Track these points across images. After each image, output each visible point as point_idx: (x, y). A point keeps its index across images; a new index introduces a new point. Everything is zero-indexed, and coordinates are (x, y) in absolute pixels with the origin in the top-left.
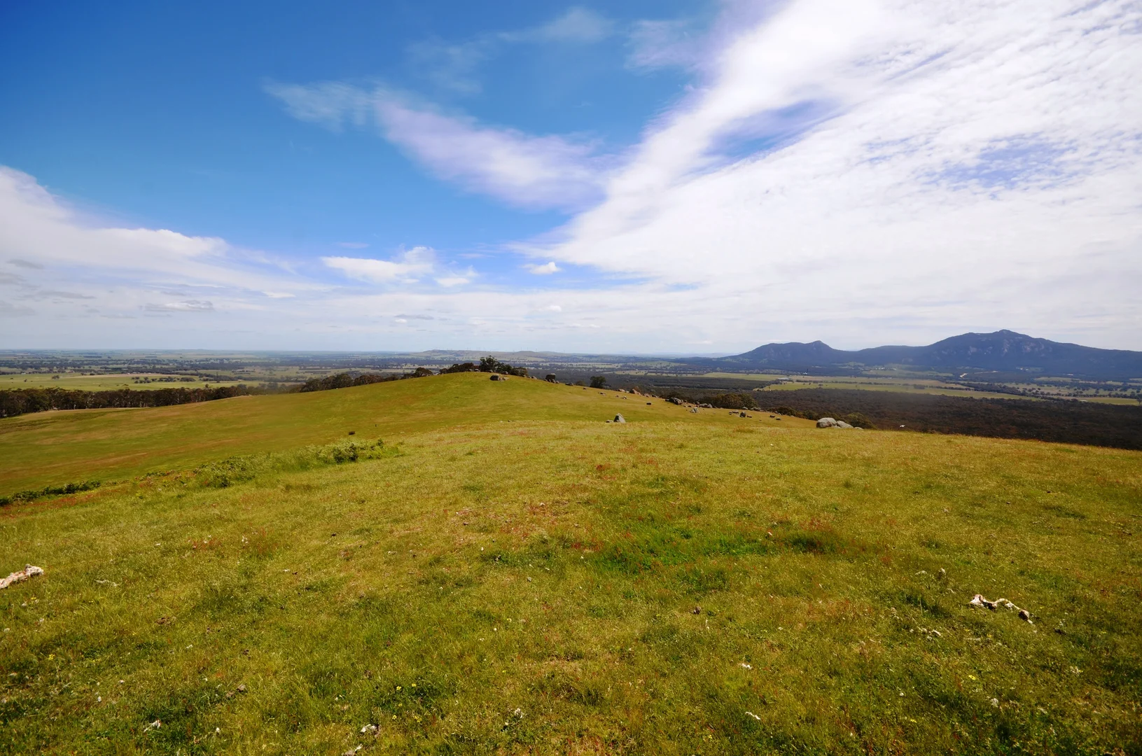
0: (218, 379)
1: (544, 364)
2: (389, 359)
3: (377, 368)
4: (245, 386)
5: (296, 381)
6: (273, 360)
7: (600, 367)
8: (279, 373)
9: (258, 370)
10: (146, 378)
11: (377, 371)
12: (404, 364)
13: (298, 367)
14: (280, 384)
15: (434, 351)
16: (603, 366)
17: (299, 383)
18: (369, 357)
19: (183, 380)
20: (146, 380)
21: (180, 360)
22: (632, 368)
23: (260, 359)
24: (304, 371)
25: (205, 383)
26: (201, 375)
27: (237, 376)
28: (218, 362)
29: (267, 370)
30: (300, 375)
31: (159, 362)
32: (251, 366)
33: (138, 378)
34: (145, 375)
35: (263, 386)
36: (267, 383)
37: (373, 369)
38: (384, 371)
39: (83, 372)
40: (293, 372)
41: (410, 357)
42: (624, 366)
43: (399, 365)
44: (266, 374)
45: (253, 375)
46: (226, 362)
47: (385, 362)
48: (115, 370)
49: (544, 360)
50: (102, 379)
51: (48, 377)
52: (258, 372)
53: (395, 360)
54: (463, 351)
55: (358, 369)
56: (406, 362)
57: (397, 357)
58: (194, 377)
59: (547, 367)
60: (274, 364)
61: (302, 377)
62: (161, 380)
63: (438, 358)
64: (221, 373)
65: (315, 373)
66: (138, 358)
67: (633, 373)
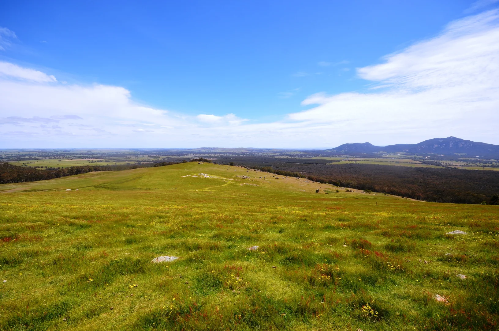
0: (119, 161)
1: (247, 153)
2: (184, 152)
3: (179, 156)
4: (129, 164)
5: (148, 162)
6: (137, 152)
8: (141, 158)
9: (132, 157)
10: (92, 161)
11: (178, 157)
12: (189, 154)
13: (147, 156)
14: (142, 163)
15: (202, 148)
16: (271, 154)
17: (149, 162)
18: (175, 151)
19: (106, 161)
20: (92, 162)
21: (101, 153)
22: (283, 155)
23: (132, 152)
24: (150, 157)
25: (115, 163)
26: (112, 159)
27: (125, 159)
28: (116, 154)
29: (136, 157)
30: (149, 159)
31: (93, 154)
32: (129, 155)
33: (89, 161)
34: (92, 159)
35: (136, 163)
36: (137, 162)
37: (177, 156)
38: (181, 157)
39: (68, 158)
40: (146, 158)
41: (192, 151)
42: (281, 154)
43: (187, 154)
44: (135, 159)
45: (131, 159)
46: (119, 153)
47: (181, 153)
48: (79, 157)
49: (248, 151)
50: (76, 161)
51: (57, 161)
52: (133, 158)
53: (186, 152)
54: (215, 148)
55: (171, 156)
56: (190, 153)
57: (187, 151)
58: (110, 160)
59: (248, 155)
60: (138, 154)
61: (150, 160)
62: (98, 161)
63: (204, 151)
64: (121, 158)
65: (154, 158)
66: (84, 152)
67: (282, 157)
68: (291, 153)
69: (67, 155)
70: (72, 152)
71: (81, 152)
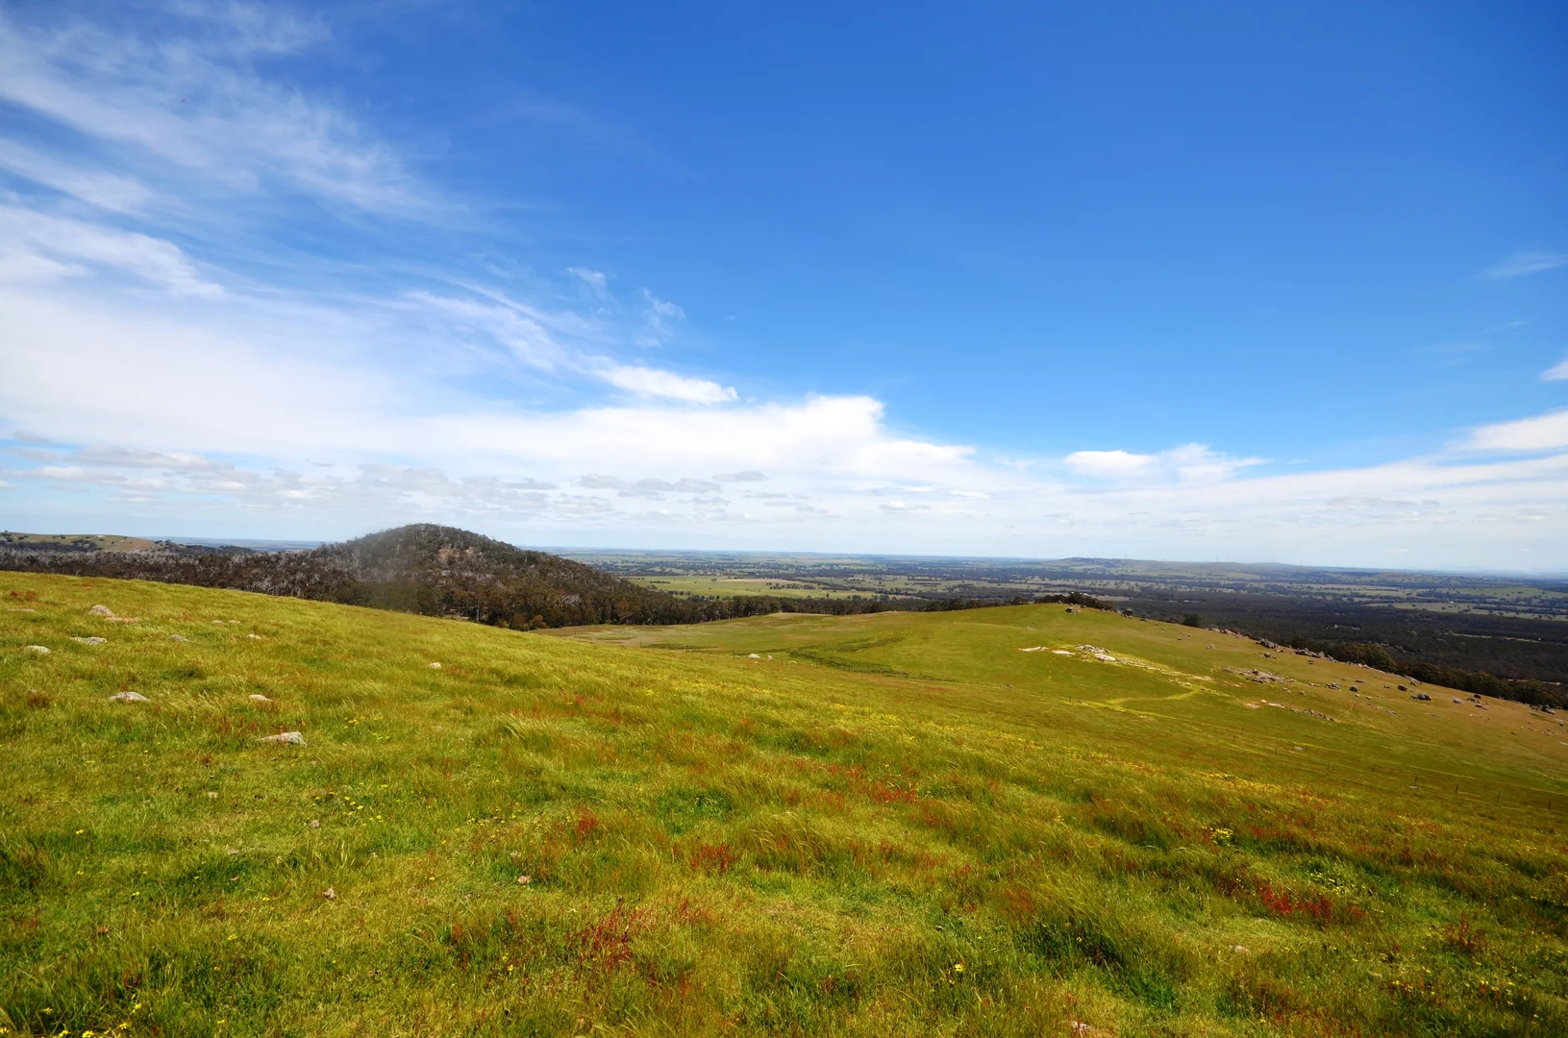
0: (835, 588)
1: (1255, 585)
2: (1011, 569)
3: (996, 582)
4: (859, 597)
5: (907, 594)
6: (880, 567)
7: (1369, 593)
8: (889, 585)
9: (868, 579)
10: (777, 585)
11: (995, 585)
12: (1030, 577)
13: (906, 577)
14: (891, 597)
15: (1074, 560)
16: (1374, 593)
17: (909, 597)
18: (985, 566)
19: (805, 587)
20: (777, 587)
21: (797, 564)
22: (1441, 598)
23: (867, 565)
24: (913, 582)
25: (825, 592)
26: (819, 583)
27: (851, 585)
28: (829, 568)
29: (876, 579)
30: (909, 587)
31: (779, 567)
32: (860, 573)
33: (770, 584)
34: (777, 581)
35: (876, 598)
36: (879, 595)
37: (990, 582)
38: (1003, 586)
39: (729, 575)
40: (901, 582)
41: (1040, 567)
42: (1429, 594)
43: (1023, 578)
44: (875, 584)
45: (865, 585)
46: (836, 568)
47: (1005, 572)
48: (751, 575)
49: (1258, 577)
50: (745, 583)
51: (708, 580)
52: (869, 581)
53: (1021, 571)
54: (1119, 561)
55: (971, 582)
56: (1033, 573)
57: (1022, 566)
58: (815, 585)
60: (881, 572)
61: (912, 590)
62: (789, 587)
63: (1078, 569)
64: (839, 581)
65: (924, 585)
66: (762, 561)
67: (1436, 608)
68: (1488, 592)
69: (728, 567)
70: (737, 561)
71: (756, 561)
